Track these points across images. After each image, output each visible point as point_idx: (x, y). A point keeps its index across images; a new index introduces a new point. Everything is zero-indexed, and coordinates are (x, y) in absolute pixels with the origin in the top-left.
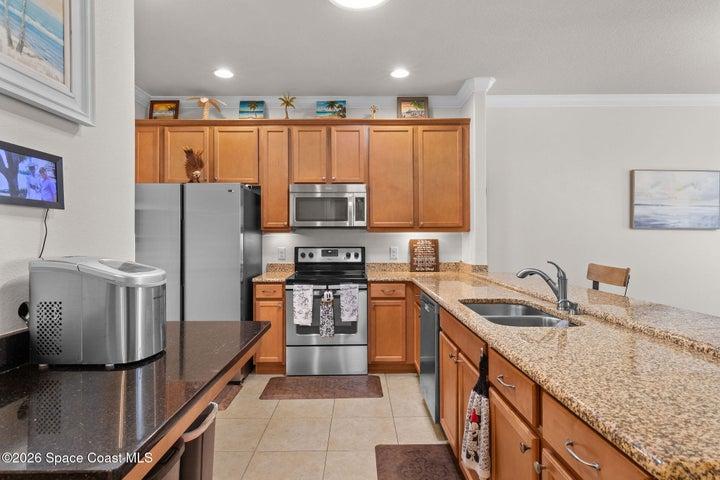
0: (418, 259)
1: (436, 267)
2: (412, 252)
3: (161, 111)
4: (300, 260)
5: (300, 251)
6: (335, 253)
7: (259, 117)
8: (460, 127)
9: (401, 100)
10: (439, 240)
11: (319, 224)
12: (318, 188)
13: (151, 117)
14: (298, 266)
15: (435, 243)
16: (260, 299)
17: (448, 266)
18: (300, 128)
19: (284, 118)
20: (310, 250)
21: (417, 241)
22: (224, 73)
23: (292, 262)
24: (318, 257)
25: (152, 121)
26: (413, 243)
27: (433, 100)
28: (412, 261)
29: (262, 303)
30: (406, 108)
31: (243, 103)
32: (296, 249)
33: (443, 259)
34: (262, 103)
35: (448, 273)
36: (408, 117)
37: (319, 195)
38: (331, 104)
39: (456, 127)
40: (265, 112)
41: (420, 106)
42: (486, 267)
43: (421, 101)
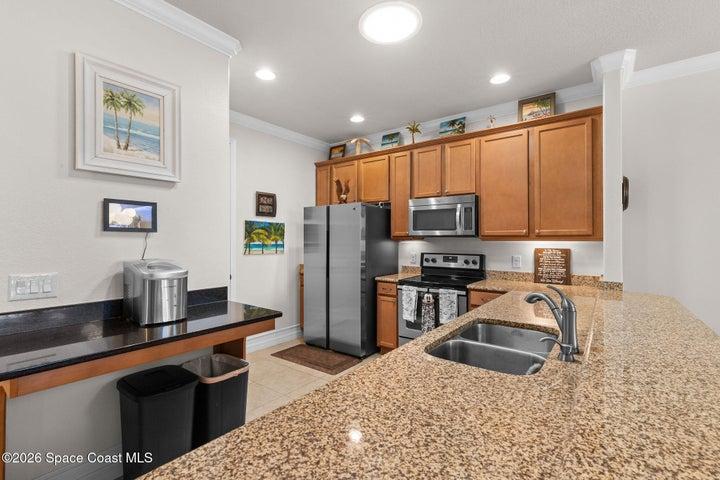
0: (543, 269)
1: (567, 280)
2: (537, 262)
3: (337, 154)
4: (425, 264)
5: (425, 256)
6: (455, 260)
7: (395, 146)
8: (590, 118)
9: (522, 103)
10: (572, 249)
11: (438, 233)
12: (433, 201)
13: (330, 158)
14: (424, 269)
15: (567, 253)
16: (381, 295)
17: (583, 280)
18: (420, 150)
19: (411, 143)
20: (433, 256)
21: (543, 250)
22: (357, 119)
23: (418, 265)
24: (440, 263)
25: (332, 161)
26: (538, 251)
27: (562, 95)
28: (536, 271)
29: (382, 297)
30: (527, 111)
31: (385, 137)
32: (422, 254)
33: (576, 271)
34: (398, 134)
35: (583, 288)
36: (530, 119)
37: (434, 208)
38: (453, 123)
39: (583, 119)
40: (400, 141)
41: (544, 105)
42: (619, 285)
43: (547, 98)
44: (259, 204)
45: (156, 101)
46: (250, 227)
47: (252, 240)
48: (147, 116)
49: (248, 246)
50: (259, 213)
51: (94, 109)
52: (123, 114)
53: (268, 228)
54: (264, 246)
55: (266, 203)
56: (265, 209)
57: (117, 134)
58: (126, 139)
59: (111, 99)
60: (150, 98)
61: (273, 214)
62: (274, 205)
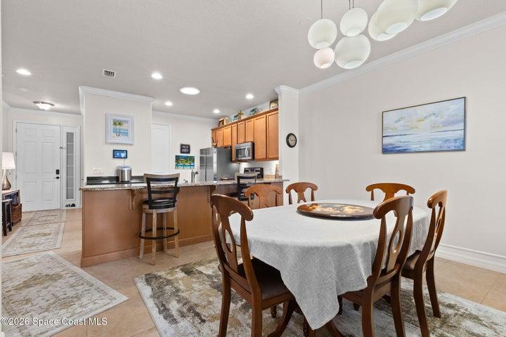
2: (276, 170)
3: (221, 124)
6: (253, 170)
9: (271, 102)
26: (277, 166)
30: (272, 105)
37: (241, 148)
41: (276, 103)
44: (182, 148)
45: (126, 122)
46: (178, 158)
47: (179, 163)
48: (124, 126)
49: (176, 165)
50: (182, 152)
51: (111, 127)
52: (118, 127)
53: (186, 158)
54: (184, 165)
55: (185, 148)
56: (185, 150)
57: (116, 132)
58: (118, 133)
59: (115, 124)
60: (125, 121)
61: (189, 152)
62: (189, 149)
